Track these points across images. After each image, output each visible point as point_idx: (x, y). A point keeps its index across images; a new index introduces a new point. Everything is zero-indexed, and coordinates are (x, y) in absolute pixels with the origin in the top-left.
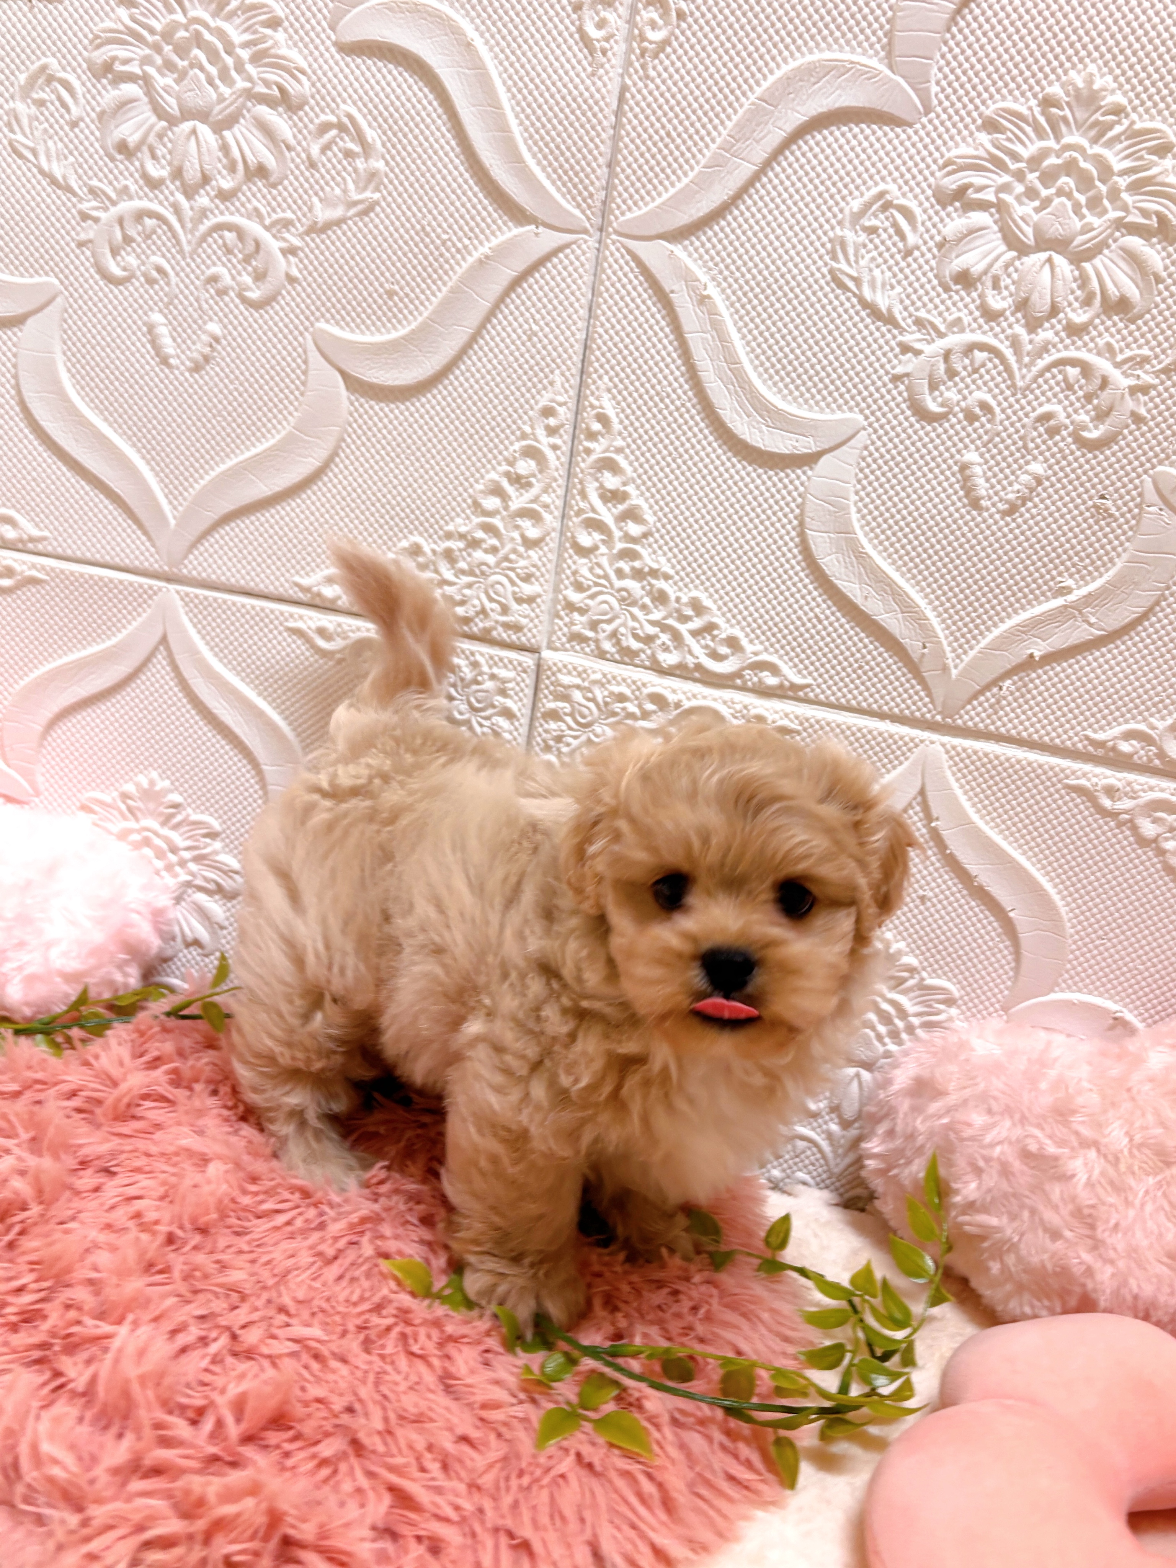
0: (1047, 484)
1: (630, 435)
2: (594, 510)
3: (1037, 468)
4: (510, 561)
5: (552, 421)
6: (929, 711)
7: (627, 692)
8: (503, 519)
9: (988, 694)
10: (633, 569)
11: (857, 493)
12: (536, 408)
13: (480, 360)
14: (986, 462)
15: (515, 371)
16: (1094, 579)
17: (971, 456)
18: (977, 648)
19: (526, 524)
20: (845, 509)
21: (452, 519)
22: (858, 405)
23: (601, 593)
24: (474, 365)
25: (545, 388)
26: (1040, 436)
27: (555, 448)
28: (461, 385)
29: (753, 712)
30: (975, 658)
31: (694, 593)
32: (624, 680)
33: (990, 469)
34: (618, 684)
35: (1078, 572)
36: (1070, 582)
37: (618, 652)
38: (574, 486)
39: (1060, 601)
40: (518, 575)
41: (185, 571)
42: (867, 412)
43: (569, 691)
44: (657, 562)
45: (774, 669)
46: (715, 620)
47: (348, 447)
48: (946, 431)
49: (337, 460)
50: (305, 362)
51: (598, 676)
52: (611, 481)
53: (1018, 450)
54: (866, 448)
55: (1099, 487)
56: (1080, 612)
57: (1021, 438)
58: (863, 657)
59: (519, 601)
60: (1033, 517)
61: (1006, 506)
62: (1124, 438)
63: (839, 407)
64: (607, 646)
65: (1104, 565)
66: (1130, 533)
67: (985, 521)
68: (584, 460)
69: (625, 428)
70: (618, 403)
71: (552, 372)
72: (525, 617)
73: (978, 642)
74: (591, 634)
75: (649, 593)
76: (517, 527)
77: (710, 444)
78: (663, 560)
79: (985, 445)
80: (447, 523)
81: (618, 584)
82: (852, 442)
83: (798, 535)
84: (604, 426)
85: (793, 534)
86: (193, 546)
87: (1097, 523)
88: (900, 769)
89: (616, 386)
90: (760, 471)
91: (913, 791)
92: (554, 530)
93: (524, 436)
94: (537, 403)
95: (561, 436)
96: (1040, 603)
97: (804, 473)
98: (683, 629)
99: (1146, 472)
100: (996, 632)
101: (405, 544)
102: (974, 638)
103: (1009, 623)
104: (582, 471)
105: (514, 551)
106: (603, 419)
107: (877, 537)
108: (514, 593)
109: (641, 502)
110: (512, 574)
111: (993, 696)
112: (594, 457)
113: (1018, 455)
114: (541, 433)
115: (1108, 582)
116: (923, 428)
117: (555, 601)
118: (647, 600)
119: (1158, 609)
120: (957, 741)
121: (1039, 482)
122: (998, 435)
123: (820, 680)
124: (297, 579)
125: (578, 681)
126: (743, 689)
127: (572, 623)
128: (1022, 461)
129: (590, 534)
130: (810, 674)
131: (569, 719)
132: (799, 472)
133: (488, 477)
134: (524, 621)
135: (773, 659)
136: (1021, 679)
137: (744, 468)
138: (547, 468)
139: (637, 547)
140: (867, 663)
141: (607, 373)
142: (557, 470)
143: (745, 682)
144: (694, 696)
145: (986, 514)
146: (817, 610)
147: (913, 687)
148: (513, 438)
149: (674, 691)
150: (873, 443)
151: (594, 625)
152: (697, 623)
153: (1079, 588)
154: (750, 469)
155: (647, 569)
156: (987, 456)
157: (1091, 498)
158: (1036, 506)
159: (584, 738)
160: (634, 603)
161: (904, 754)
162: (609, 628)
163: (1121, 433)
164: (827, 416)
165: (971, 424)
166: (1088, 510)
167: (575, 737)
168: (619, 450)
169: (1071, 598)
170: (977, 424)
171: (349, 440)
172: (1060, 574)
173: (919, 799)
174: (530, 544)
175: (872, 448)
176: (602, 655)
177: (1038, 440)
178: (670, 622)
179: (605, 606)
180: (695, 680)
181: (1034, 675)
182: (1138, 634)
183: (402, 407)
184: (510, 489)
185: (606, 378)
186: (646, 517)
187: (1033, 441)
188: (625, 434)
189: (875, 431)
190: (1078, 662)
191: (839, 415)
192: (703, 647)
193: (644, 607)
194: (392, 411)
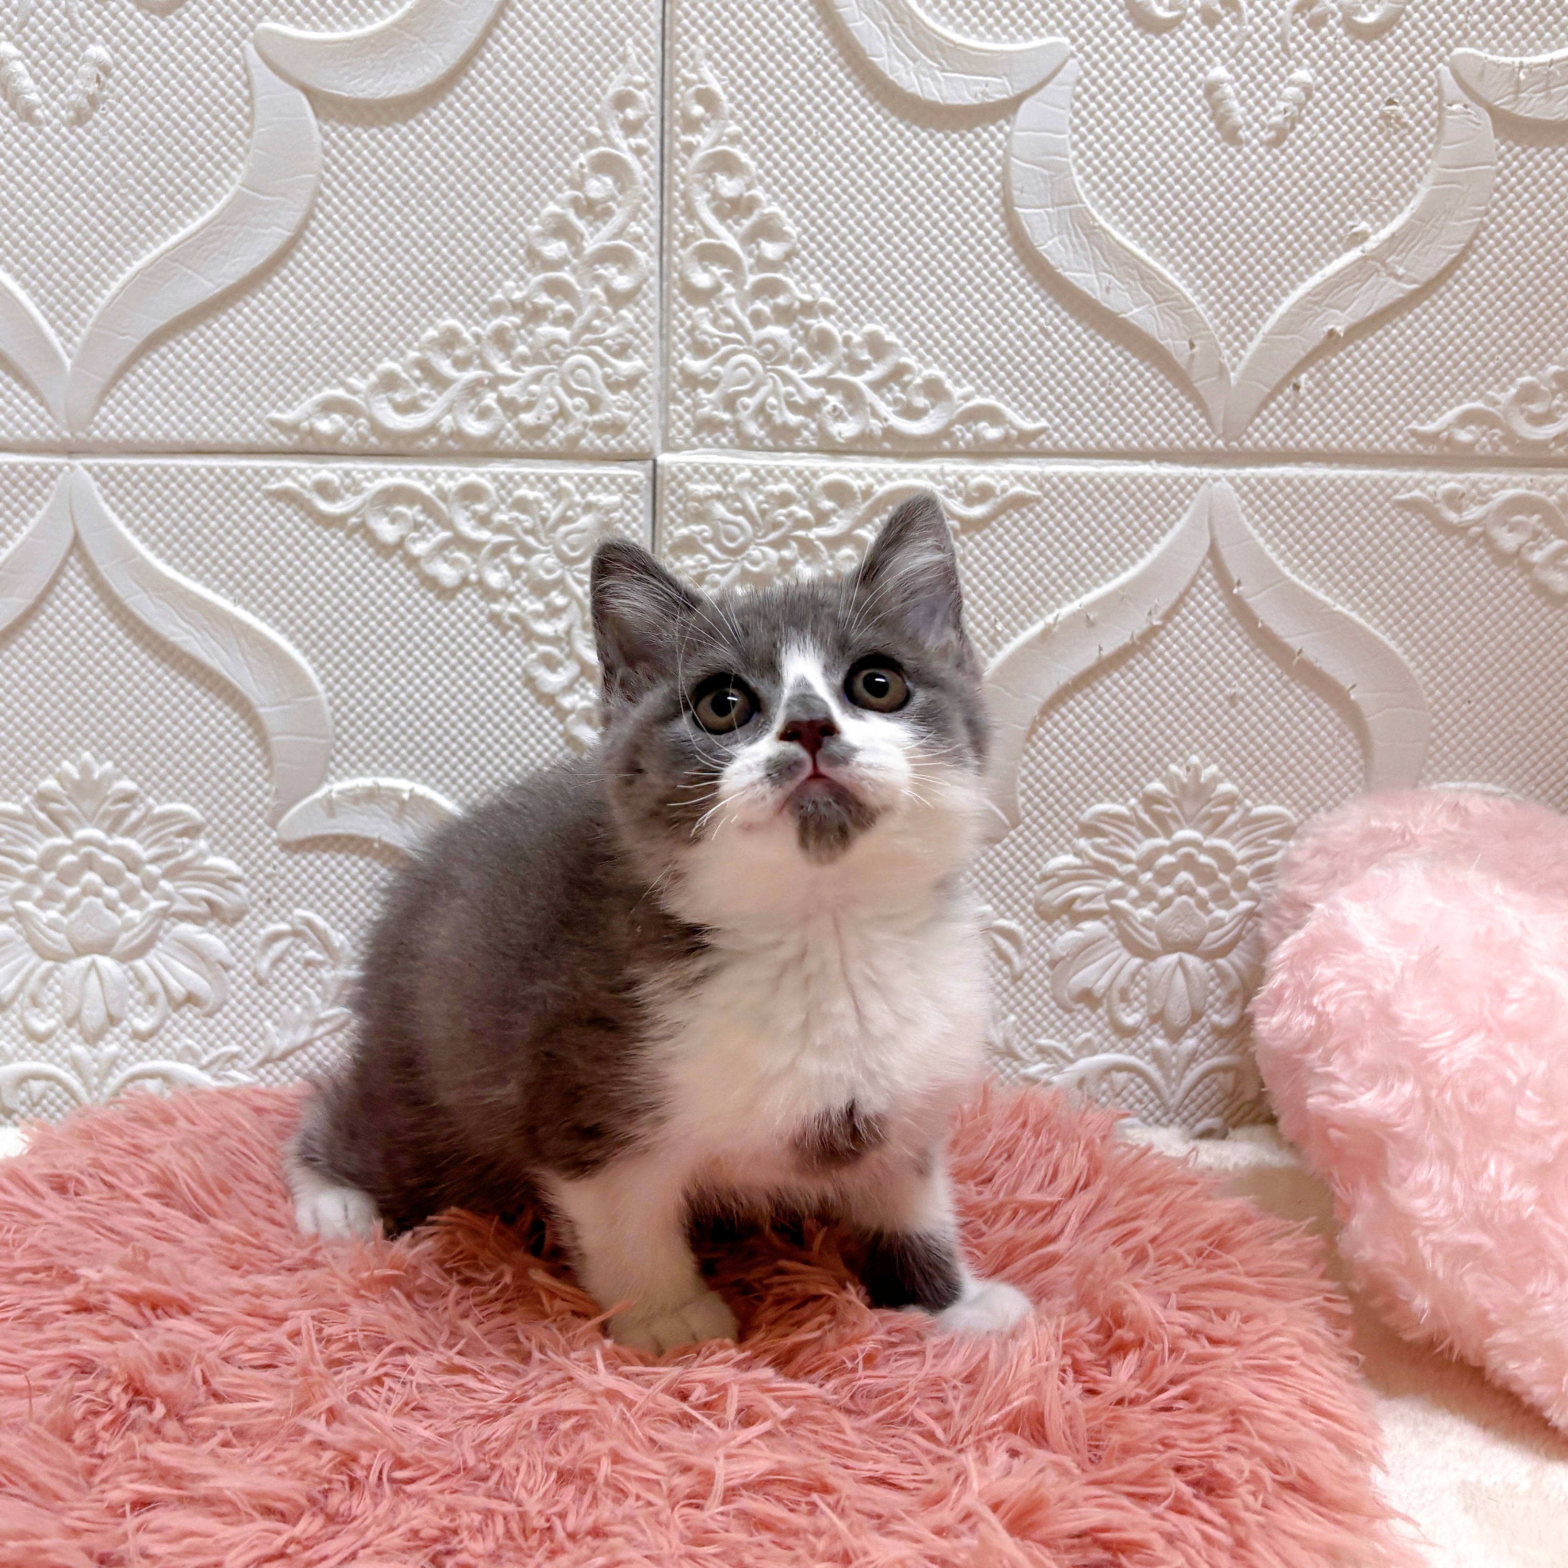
0: (1318, 95)
1: (747, 115)
2: (709, 233)
3: (1303, 75)
4: (595, 330)
5: (631, 113)
6: (1207, 436)
7: (791, 488)
8: (574, 270)
9: (1280, 398)
10: (776, 308)
11: (1074, 146)
12: (604, 98)
13: (512, 41)
14: (1238, 78)
15: (568, 50)
16: (1393, 217)
17: (1219, 72)
18: (1259, 338)
19: (609, 271)
20: (1063, 169)
21: (499, 284)
22: (1059, 23)
23: (734, 352)
24: (505, 49)
25: (614, 67)
26: (1302, 31)
27: (639, 151)
28: (489, 82)
29: (974, 482)
30: (1259, 351)
31: (869, 327)
32: (785, 473)
33: (1244, 86)
34: (777, 480)
35: (1373, 209)
36: (1364, 225)
37: (769, 435)
38: (675, 203)
39: (1355, 254)
40: (608, 349)
41: (96, 433)
42: (1073, 32)
43: (706, 506)
44: (811, 291)
45: (994, 416)
46: (903, 360)
47: (328, 201)
48: (1180, 44)
49: (313, 224)
50: (248, 85)
51: (747, 474)
52: (729, 187)
53: (1276, 55)
54: (1079, 82)
55: (1385, 89)
56: (1383, 263)
57: (1278, 38)
58: (1112, 376)
59: (614, 387)
60: (1306, 144)
61: (1272, 134)
62: (1409, 17)
63: (1035, 31)
64: (752, 428)
65: (1404, 194)
66: (1431, 146)
67: (1246, 159)
68: (684, 163)
69: (739, 106)
70: (725, 72)
71: (622, 42)
72: (627, 409)
73: (1258, 328)
74: (726, 416)
75: (803, 340)
76: (598, 278)
77: (863, 109)
78: (817, 287)
79: (1233, 54)
80: (492, 292)
81: (757, 335)
82: (1060, 76)
83: (1003, 219)
84: (707, 109)
85: (996, 217)
86: (106, 392)
87: (1387, 139)
88: (1178, 526)
89: (718, 48)
90: (940, 136)
91: (1202, 551)
92: (652, 273)
93: (592, 141)
94: (604, 91)
95: (646, 134)
96: (1329, 261)
97: (1000, 129)
98: (859, 381)
99: (1440, 59)
100: (1280, 310)
101: (432, 332)
102: (1253, 323)
103: (1295, 296)
104: (684, 179)
105: (599, 314)
106: (707, 98)
107: (1109, 203)
108: (606, 377)
109: (775, 208)
110: (598, 349)
111: (1287, 399)
112: (699, 155)
113: (1277, 62)
114: (616, 133)
115: (1413, 216)
116: (1150, 43)
117: (665, 379)
118: (801, 350)
119: (1477, 242)
120: (1248, 471)
121: (1309, 96)
122: (1249, 37)
123: (1057, 420)
124: (275, 415)
125: (717, 488)
126: (953, 453)
127: (697, 405)
128: (1283, 70)
129: (705, 270)
130: (1043, 414)
131: (710, 547)
132: (992, 128)
133: (544, 212)
134: (626, 415)
135: (991, 401)
136: (1319, 370)
137: (916, 135)
138: (633, 182)
139: (779, 276)
140: (1118, 384)
141: (702, 31)
142: (646, 183)
143: (955, 444)
144: (888, 476)
145: (1246, 149)
146: (1042, 320)
147: (1182, 406)
148: (574, 147)
149: (859, 475)
150: (1087, 73)
151: (730, 403)
152: (877, 371)
153: (1376, 231)
154: (924, 135)
155: (797, 305)
156: (1238, 69)
157: (1376, 106)
158: (1308, 128)
159: (736, 570)
160: (783, 359)
161: (1181, 503)
162: (751, 402)
163: (1403, 10)
164: (1021, 45)
165: (1212, 28)
166: (1374, 123)
167: (723, 572)
168: (735, 139)
169: (1370, 245)
170: (1219, 27)
171: (328, 192)
172: (1350, 216)
173: (1209, 562)
174: (618, 299)
175: (1086, 81)
176: (745, 443)
177: (1301, 38)
178: (839, 375)
179: (743, 370)
180: (884, 454)
181: (1334, 361)
182: (1457, 282)
183: (404, 129)
184: (580, 225)
185: (702, 39)
186: (787, 228)
187: (1293, 39)
188: (740, 114)
189: (1088, 57)
190: (1387, 333)
191: (1036, 42)
192: (889, 404)
193: (799, 363)
194: (389, 138)
